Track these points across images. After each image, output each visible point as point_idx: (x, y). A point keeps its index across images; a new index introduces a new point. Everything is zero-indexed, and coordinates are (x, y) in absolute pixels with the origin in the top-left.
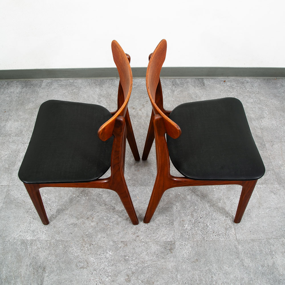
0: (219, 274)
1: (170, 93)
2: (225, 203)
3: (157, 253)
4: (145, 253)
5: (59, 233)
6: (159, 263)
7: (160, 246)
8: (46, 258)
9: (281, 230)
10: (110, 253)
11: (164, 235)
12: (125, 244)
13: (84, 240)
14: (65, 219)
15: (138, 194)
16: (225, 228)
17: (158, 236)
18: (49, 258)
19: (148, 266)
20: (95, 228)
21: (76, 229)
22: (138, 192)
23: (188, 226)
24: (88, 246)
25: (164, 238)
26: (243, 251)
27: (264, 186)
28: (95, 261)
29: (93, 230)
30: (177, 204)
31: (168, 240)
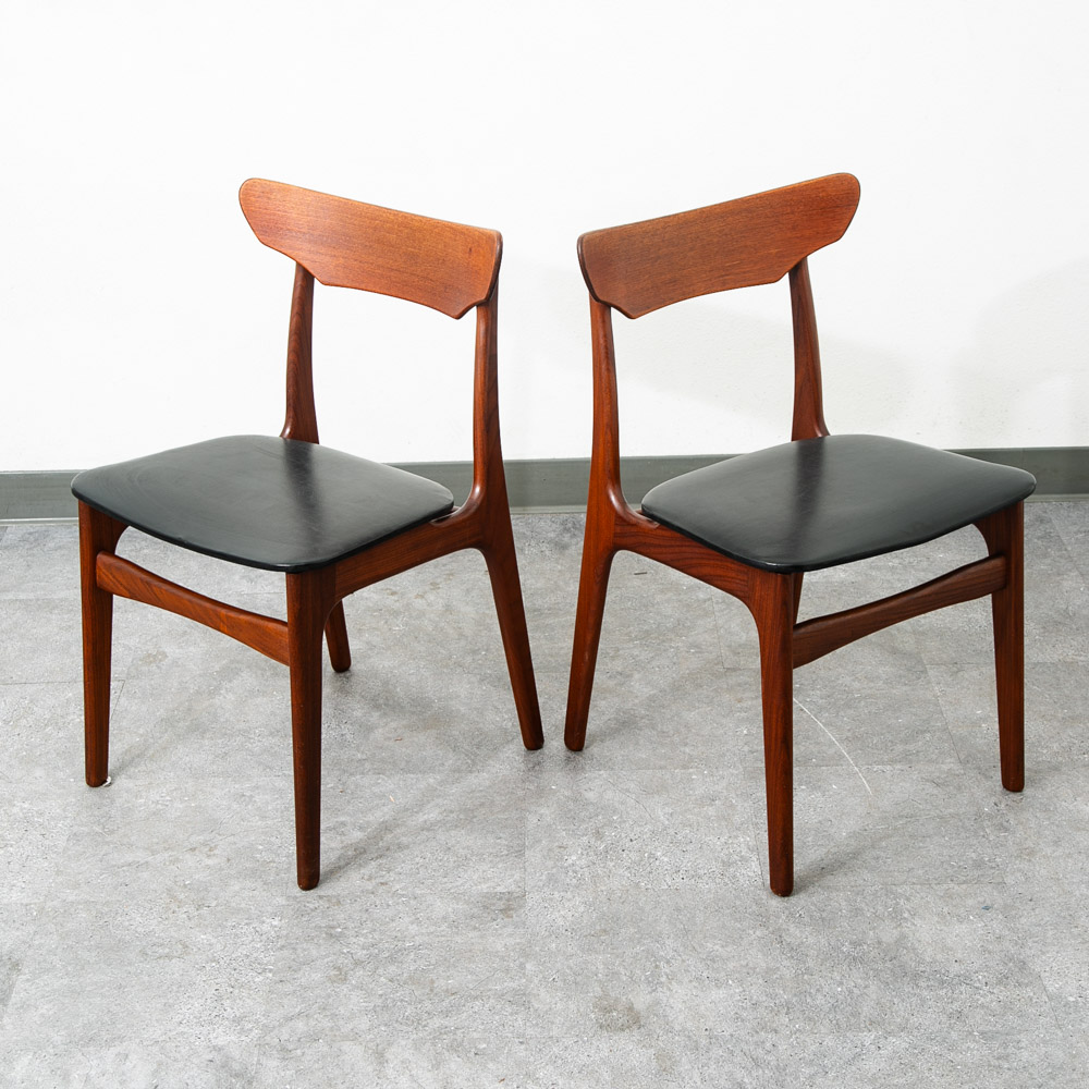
0: (683, 961)
1: (547, 553)
2: (732, 806)
3: (453, 917)
4: (407, 920)
5: (77, 886)
6: (458, 939)
7: (467, 903)
8: (24, 942)
9: (945, 866)
10: (275, 923)
11: (486, 880)
12: (334, 900)
13: (173, 898)
14: (102, 853)
15: (392, 791)
16: (723, 862)
17: (460, 881)
18: (37, 942)
19: (417, 948)
20: (221, 869)
21: (145, 875)
22: (392, 786)
23: (579, 859)
24: (192, 910)
25: (484, 886)
26: (787, 912)
27: (898, 766)
28: (213, 941)
29: (210, 875)
30: (542, 811)
31: (499, 889)
